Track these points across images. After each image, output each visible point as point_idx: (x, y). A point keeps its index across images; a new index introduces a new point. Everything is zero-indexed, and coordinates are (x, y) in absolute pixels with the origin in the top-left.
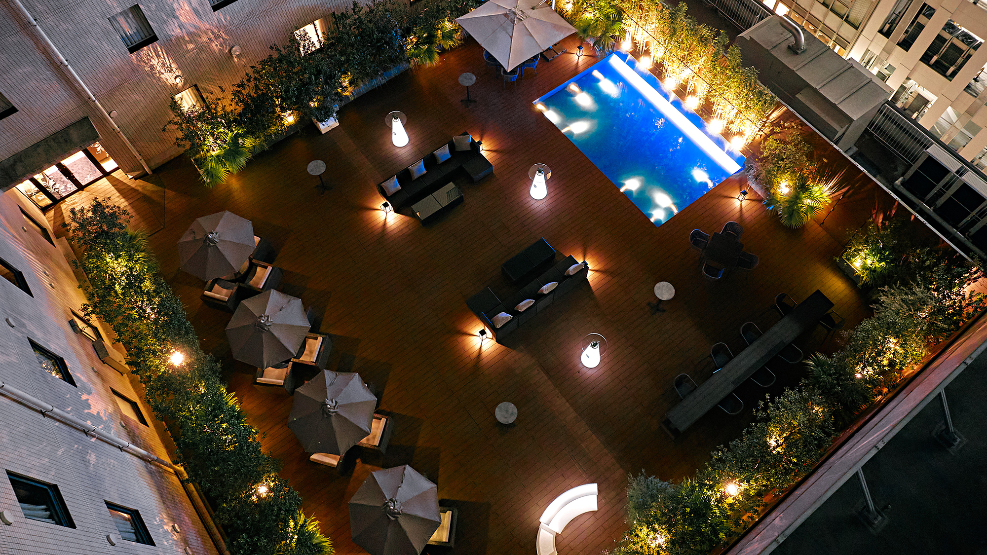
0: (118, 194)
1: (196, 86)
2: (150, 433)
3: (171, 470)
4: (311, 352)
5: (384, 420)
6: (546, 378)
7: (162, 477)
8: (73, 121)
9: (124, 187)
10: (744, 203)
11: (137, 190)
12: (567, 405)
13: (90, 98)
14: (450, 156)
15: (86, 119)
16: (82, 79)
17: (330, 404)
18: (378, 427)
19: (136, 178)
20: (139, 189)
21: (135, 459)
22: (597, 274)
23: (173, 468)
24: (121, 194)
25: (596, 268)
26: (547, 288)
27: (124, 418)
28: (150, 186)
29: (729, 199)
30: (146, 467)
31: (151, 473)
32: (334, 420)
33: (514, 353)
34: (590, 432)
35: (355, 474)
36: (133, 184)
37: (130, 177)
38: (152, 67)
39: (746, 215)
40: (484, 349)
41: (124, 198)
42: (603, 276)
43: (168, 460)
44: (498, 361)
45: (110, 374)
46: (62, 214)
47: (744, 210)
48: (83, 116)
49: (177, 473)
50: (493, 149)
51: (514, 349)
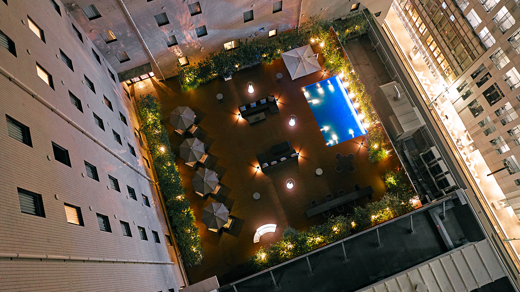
0: (153, 86)
1: (186, 57)
2: (150, 171)
3: (155, 184)
4: (203, 159)
5: (220, 187)
6: (274, 188)
7: (152, 186)
8: (145, 63)
9: (155, 83)
10: (362, 147)
11: (159, 86)
12: (278, 198)
13: (152, 58)
14: (266, 102)
15: (149, 63)
16: (151, 53)
17: (205, 180)
18: (218, 188)
19: (160, 81)
20: (160, 85)
21: (147, 180)
22: (302, 158)
23: (155, 183)
24: (154, 86)
25: (302, 156)
26: (283, 159)
27: (145, 166)
28: (164, 85)
29: (356, 144)
30: (149, 183)
31: (150, 185)
32: (205, 184)
33: (266, 177)
34: (282, 208)
35: (207, 200)
36: (159, 83)
37: (158, 80)
38: (174, 51)
39: (361, 151)
40: (257, 172)
41: (155, 87)
42: (303, 159)
43: (154, 181)
44: (260, 178)
45: (142, 150)
46: (134, 88)
47: (360, 149)
48: (149, 62)
49: (156, 185)
50: (282, 102)
51: (267, 175)
